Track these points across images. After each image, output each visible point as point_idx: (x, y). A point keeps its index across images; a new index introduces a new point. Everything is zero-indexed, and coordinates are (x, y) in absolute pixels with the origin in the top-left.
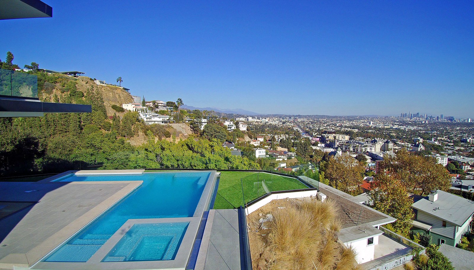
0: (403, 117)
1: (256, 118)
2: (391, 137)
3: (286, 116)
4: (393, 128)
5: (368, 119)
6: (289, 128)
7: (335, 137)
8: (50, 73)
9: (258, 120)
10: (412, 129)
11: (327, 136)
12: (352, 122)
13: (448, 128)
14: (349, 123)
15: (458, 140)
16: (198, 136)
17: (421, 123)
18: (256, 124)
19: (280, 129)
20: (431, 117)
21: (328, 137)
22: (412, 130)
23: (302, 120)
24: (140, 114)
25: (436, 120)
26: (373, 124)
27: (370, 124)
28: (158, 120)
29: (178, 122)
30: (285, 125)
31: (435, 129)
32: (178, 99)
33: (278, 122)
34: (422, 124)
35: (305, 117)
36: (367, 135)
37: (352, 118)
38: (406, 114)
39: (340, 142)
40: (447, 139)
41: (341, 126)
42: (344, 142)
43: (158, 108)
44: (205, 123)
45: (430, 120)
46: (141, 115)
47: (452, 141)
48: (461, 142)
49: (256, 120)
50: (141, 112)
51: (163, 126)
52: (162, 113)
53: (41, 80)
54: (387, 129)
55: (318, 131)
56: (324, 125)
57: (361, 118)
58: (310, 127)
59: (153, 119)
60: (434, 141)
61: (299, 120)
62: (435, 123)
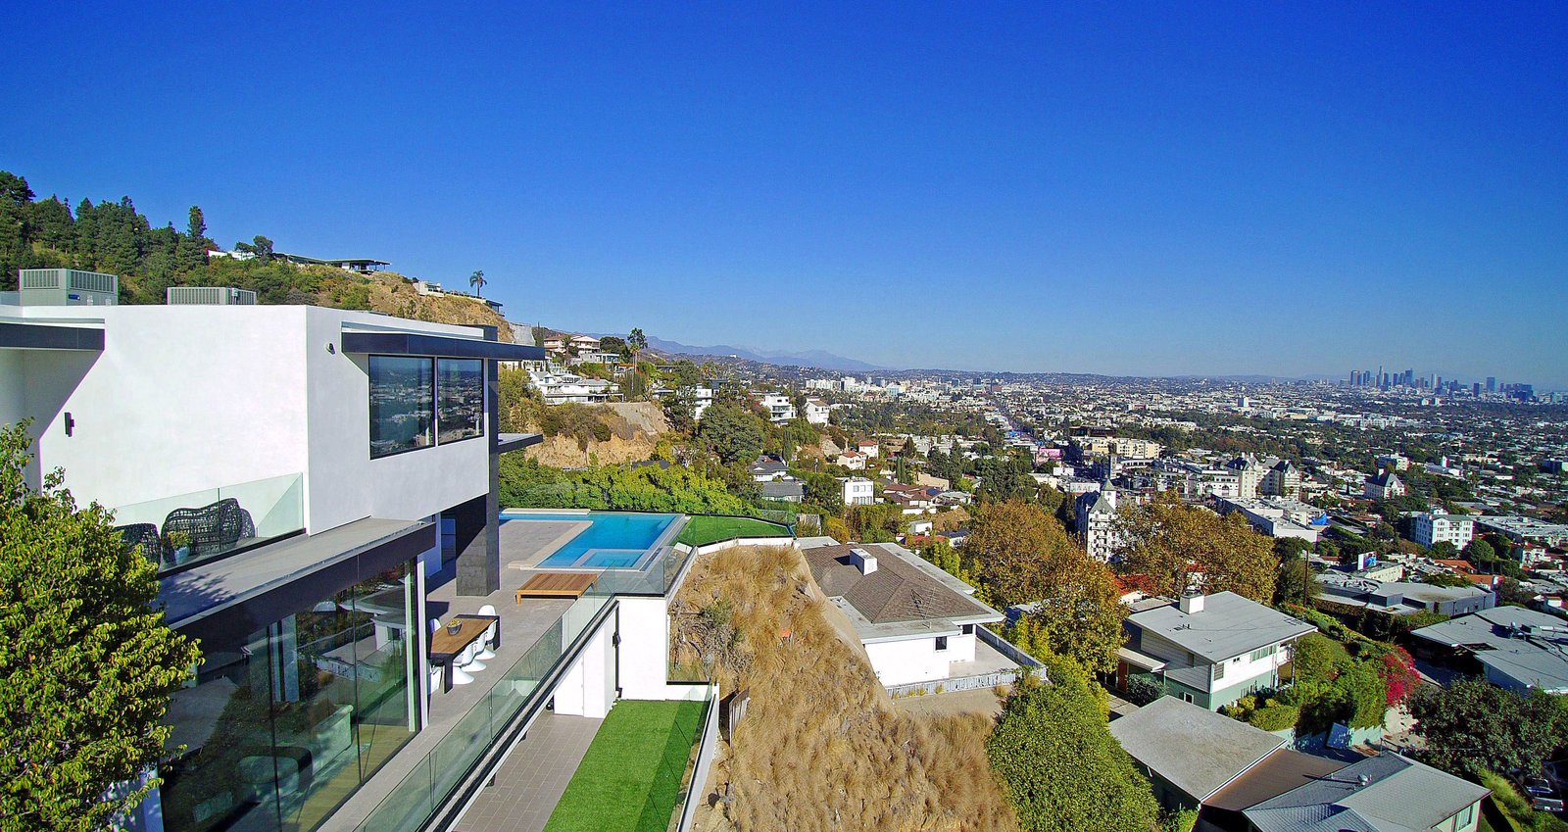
0: (1359, 383)
1: (870, 380)
2: (1304, 450)
3: (964, 376)
4: (1316, 421)
5: (1237, 390)
6: (970, 416)
7: (1112, 447)
8: (302, 266)
9: (875, 388)
10: (1383, 423)
11: (1087, 444)
12: (1179, 398)
13: (1507, 423)
14: (1169, 402)
15: (1531, 464)
16: (684, 439)
17: (1416, 405)
18: (868, 399)
19: (940, 417)
20: (1454, 386)
21: (1090, 446)
22: (1383, 427)
23: (1016, 387)
24: (532, 375)
25: (1470, 395)
26: (1250, 405)
27: (1241, 404)
28: (578, 391)
29: (630, 398)
30: (957, 404)
31: (1461, 425)
32: (633, 332)
33: (936, 394)
34: (1421, 407)
35: (1027, 378)
36: (1225, 442)
37: (1182, 383)
38: (1367, 375)
39: (1126, 462)
40: (1496, 460)
41: (1143, 412)
42: (1141, 464)
43: (576, 356)
44: (707, 399)
45: (1450, 394)
46: (534, 378)
47: (1511, 467)
48: (1542, 472)
49: (866, 388)
50: (533, 370)
51: (591, 409)
52: (590, 371)
53: (280, 285)
54: (1297, 424)
55: (1063, 426)
56: (1085, 406)
57: (1214, 384)
58: (1038, 412)
59: (565, 390)
60: (1450, 465)
61: (1007, 389)
62: (1464, 407)
